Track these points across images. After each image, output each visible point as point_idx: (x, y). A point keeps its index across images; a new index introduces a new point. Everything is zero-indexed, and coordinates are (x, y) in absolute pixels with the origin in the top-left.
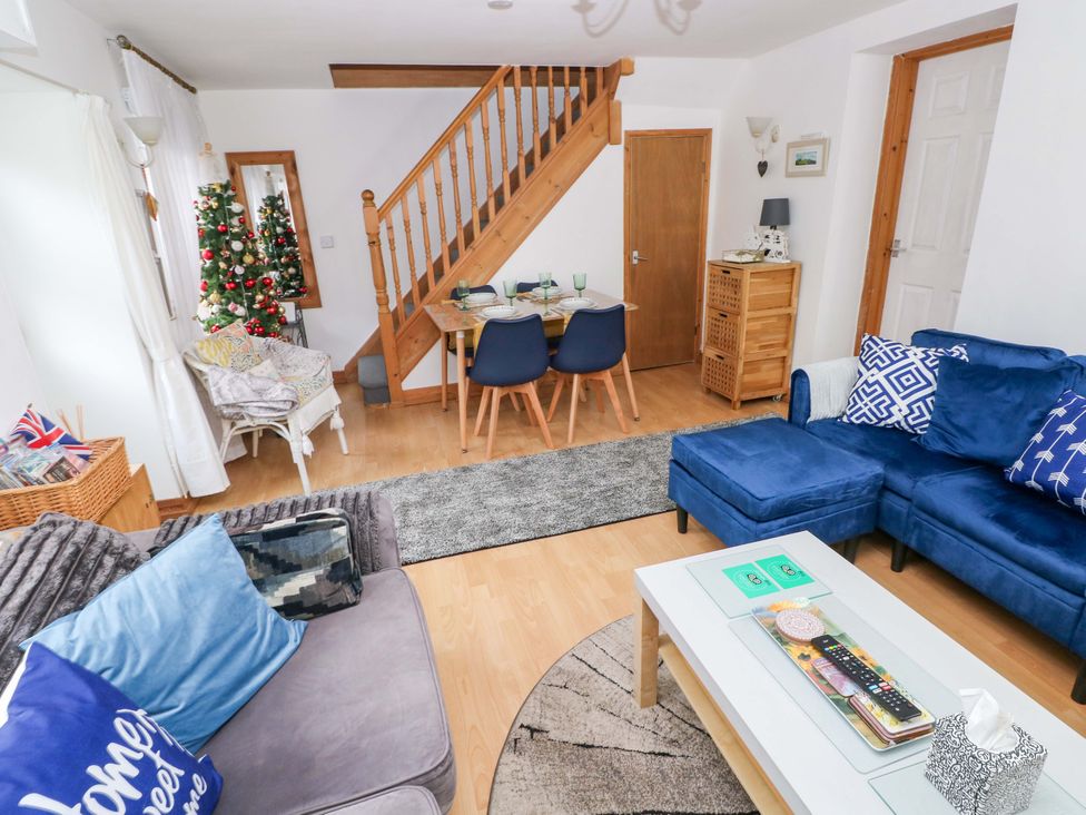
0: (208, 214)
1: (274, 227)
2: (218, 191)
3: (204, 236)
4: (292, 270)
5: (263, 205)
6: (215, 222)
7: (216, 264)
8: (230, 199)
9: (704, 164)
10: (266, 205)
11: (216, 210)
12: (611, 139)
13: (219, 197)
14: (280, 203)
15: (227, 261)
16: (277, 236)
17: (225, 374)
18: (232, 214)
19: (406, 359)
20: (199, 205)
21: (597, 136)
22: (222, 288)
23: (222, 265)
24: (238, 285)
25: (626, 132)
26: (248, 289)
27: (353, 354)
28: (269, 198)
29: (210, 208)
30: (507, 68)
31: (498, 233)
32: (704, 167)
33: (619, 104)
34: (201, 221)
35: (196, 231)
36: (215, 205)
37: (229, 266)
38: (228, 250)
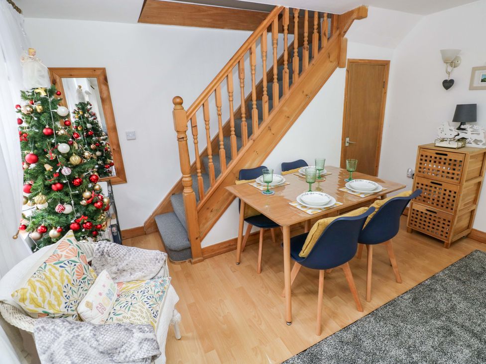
0: (32, 118)
1: (85, 123)
2: (43, 94)
3: (26, 141)
4: (98, 153)
5: (76, 109)
6: (40, 126)
7: (41, 166)
8: (55, 104)
9: (384, 82)
10: (79, 109)
11: (40, 114)
12: (340, 64)
13: (44, 101)
14: (89, 107)
15: (54, 163)
16: (87, 130)
17: (58, 335)
18: (57, 117)
19: (204, 224)
20: (22, 109)
21: (331, 62)
22: (48, 189)
23: (48, 167)
24: (63, 185)
25: (348, 59)
26: (74, 187)
27: (150, 213)
28: (81, 104)
29: (34, 111)
30: (281, 8)
31: (270, 129)
32: (384, 85)
33: (346, 40)
34: (24, 125)
35: (18, 136)
36: (39, 108)
37: (55, 168)
38: (53, 152)
